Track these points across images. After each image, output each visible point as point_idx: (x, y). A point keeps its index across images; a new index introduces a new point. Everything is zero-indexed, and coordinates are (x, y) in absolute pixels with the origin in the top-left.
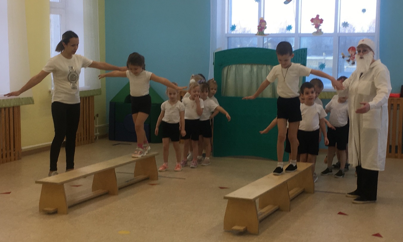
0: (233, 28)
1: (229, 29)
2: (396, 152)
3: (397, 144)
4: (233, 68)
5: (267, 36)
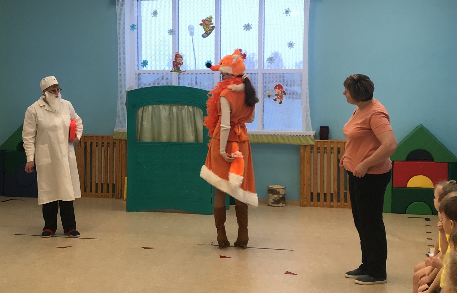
0: (145, 63)
1: (140, 65)
2: (332, 201)
3: (332, 192)
4: (150, 108)
5: (184, 73)
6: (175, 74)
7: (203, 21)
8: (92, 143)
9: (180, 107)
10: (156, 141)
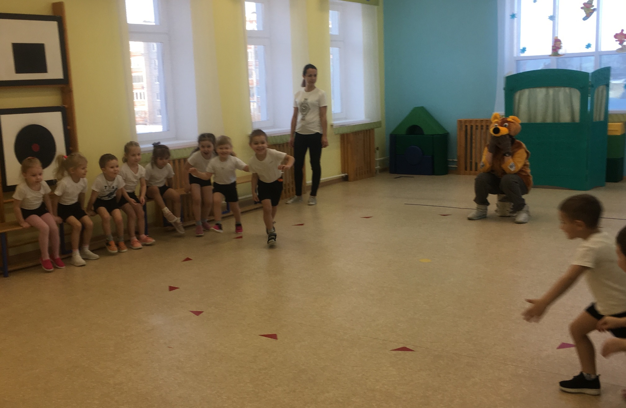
1: (519, 52)
4: (526, 92)
5: (562, 57)
6: (554, 58)
7: (584, 4)
8: (472, 127)
9: (557, 89)
10: (532, 122)
